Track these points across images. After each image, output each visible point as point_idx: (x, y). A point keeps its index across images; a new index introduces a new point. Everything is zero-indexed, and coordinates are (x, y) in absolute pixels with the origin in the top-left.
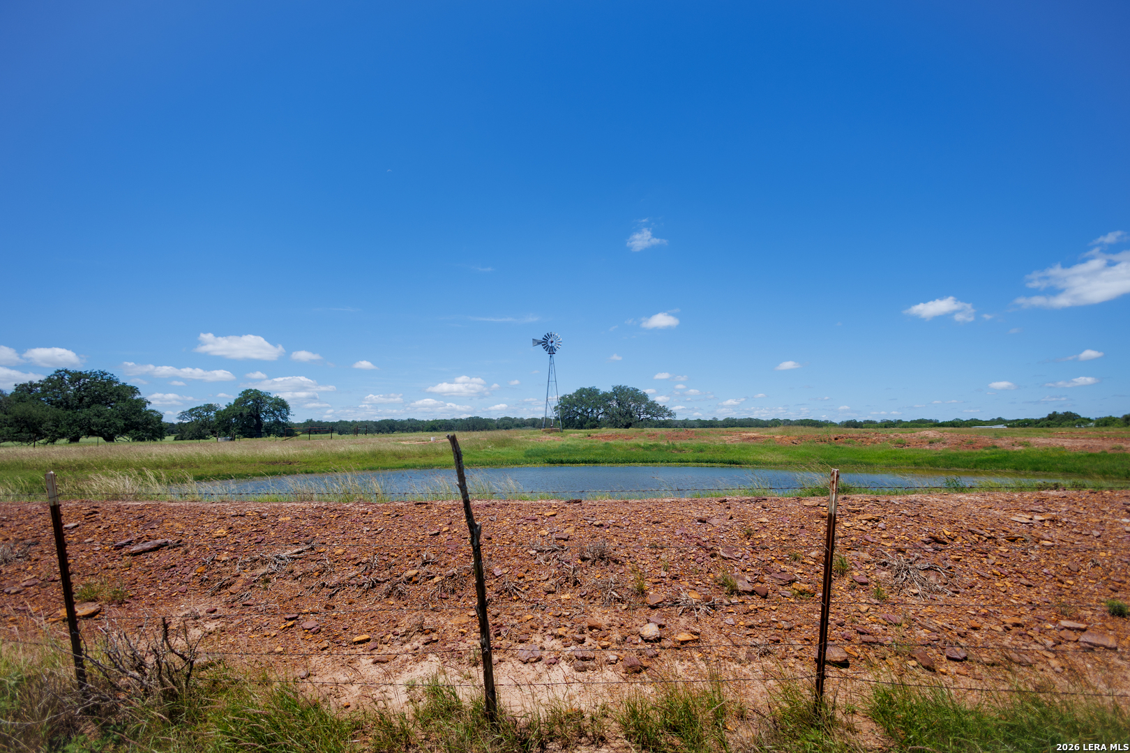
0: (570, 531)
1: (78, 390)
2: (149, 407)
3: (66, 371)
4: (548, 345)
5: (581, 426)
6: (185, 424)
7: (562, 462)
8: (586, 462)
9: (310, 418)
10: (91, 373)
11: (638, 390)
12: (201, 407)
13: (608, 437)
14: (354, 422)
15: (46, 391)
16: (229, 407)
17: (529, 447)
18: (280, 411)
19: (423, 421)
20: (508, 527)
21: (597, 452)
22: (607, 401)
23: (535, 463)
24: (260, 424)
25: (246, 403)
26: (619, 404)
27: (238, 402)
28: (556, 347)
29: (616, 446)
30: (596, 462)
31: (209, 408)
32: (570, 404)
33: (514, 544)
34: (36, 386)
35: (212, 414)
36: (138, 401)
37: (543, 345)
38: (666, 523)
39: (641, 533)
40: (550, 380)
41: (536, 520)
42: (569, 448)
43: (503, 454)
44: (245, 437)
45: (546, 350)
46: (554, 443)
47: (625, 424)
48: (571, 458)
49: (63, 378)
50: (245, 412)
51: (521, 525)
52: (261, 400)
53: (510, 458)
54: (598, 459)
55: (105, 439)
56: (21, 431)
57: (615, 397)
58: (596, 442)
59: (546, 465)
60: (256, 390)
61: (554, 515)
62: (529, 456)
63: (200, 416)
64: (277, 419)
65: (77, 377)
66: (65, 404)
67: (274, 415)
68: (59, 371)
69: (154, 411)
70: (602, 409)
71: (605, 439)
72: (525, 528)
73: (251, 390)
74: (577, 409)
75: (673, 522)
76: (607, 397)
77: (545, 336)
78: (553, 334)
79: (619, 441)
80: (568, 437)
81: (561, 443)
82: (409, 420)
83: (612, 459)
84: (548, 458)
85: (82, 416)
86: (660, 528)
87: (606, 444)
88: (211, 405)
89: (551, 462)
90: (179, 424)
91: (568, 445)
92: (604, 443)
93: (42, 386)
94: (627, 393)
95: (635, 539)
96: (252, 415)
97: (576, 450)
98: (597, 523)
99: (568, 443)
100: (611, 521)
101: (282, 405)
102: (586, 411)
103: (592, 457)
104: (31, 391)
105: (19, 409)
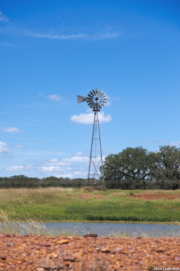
0: (78, 255)
5: (126, 186)
7: (101, 219)
8: (126, 219)
13: (152, 196)
17: (70, 204)
20: (22, 251)
21: (137, 210)
22: (154, 162)
23: (74, 219)
26: (166, 165)
28: (100, 104)
29: (157, 205)
30: (135, 220)
32: (116, 165)
33: (25, 264)
37: (88, 102)
38: (169, 252)
39: (143, 258)
40: (94, 137)
41: (49, 246)
42: (110, 205)
43: (43, 210)
45: (91, 107)
46: (96, 201)
47: (171, 185)
48: (111, 215)
51: (34, 250)
53: (51, 214)
54: (138, 216)
57: (162, 158)
58: (138, 200)
59: (85, 221)
61: (67, 243)
62: (69, 212)
70: (149, 170)
71: (148, 198)
72: (37, 252)
74: (123, 169)
75: (175, 252)
76: (153, 158)
77: (90, 92)
78: (98, 91)
79: (160, 201)
80: (111, 195)
81: (103, 200)
83: (152, 217)
84: (88, 214)
86: (162, 256)
87: (147, 202)
89: (92, 219)
91: (109, 203)
92: (145, 201)
94: (174, 154)
95: (136, 263)
97: (117, 207)
98: (104, 250)
99: (109, 200)
100: (118, 249)
102: (132, 171)
103: (132, 215)
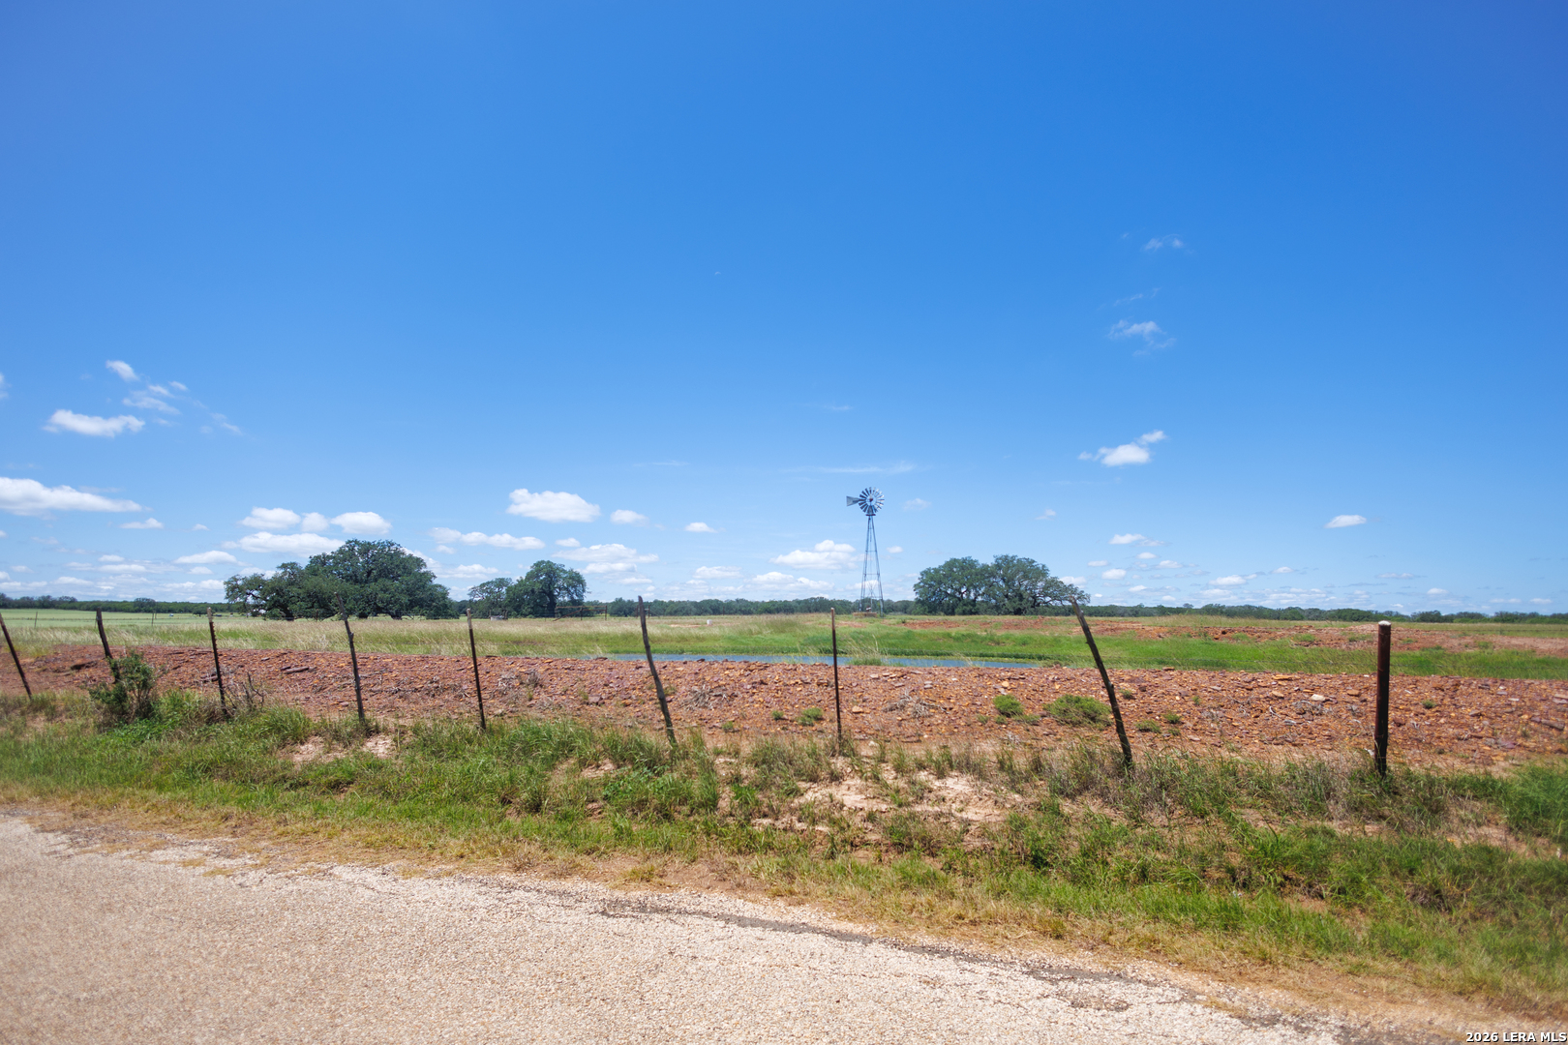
1: (367, 562)
2: (435, 582)
3: (356, 542)
4: (867, 505)
5: (951, 611)
6: (476, 602)
9: (619, 597)
10: (379, 543)
11: (1034, 561)
12: (492, 582)
14: (671, 602)
15: (338, 563)
16: (521, 582)
18: (575, 587)
19: (757, 602)
22: (989, 577)
24: (553, 603)
25: (538, 577)
26: (1005, 581)
27: (530, 576)
28: (876, 506)
29: (919, 634)
31: (501, 583)
32: (936, 582)
34: (329, 557)
35: (504, 590)
36: (424, 573)
37: (860, 504)
44: (537, 617)
45: (864, 511)
47: (1012, 609)
49: (353, 549)
50: (536, 588)
52: (554, 574)
55: (393, 616)
56: (312, 607)
57: (1000, 572)
60: (549, 562)
63: (491, 592)
64: (572, 598)
65: (366, 548)
66: (354, 579)
67: (569, 591)
68: (350, 542)
69: (440, 586)
70: (982, 589)
71: (922, 627)
73: (543, 562)
74: (946, 588)
76: (988, 572)
77: (863, 492)
78: (872, 488)
82: (737, 600)
85: (369, 590)
87: (909, 632)
88: (503, 579)
90: (470, 601)
92: (907, 631)
93: (334, 558)
94: (1017, 566)
96: (544, 592)
101: (576, 581)
102: (959, 590)
104: (324, 564)
105: (311, 583)
